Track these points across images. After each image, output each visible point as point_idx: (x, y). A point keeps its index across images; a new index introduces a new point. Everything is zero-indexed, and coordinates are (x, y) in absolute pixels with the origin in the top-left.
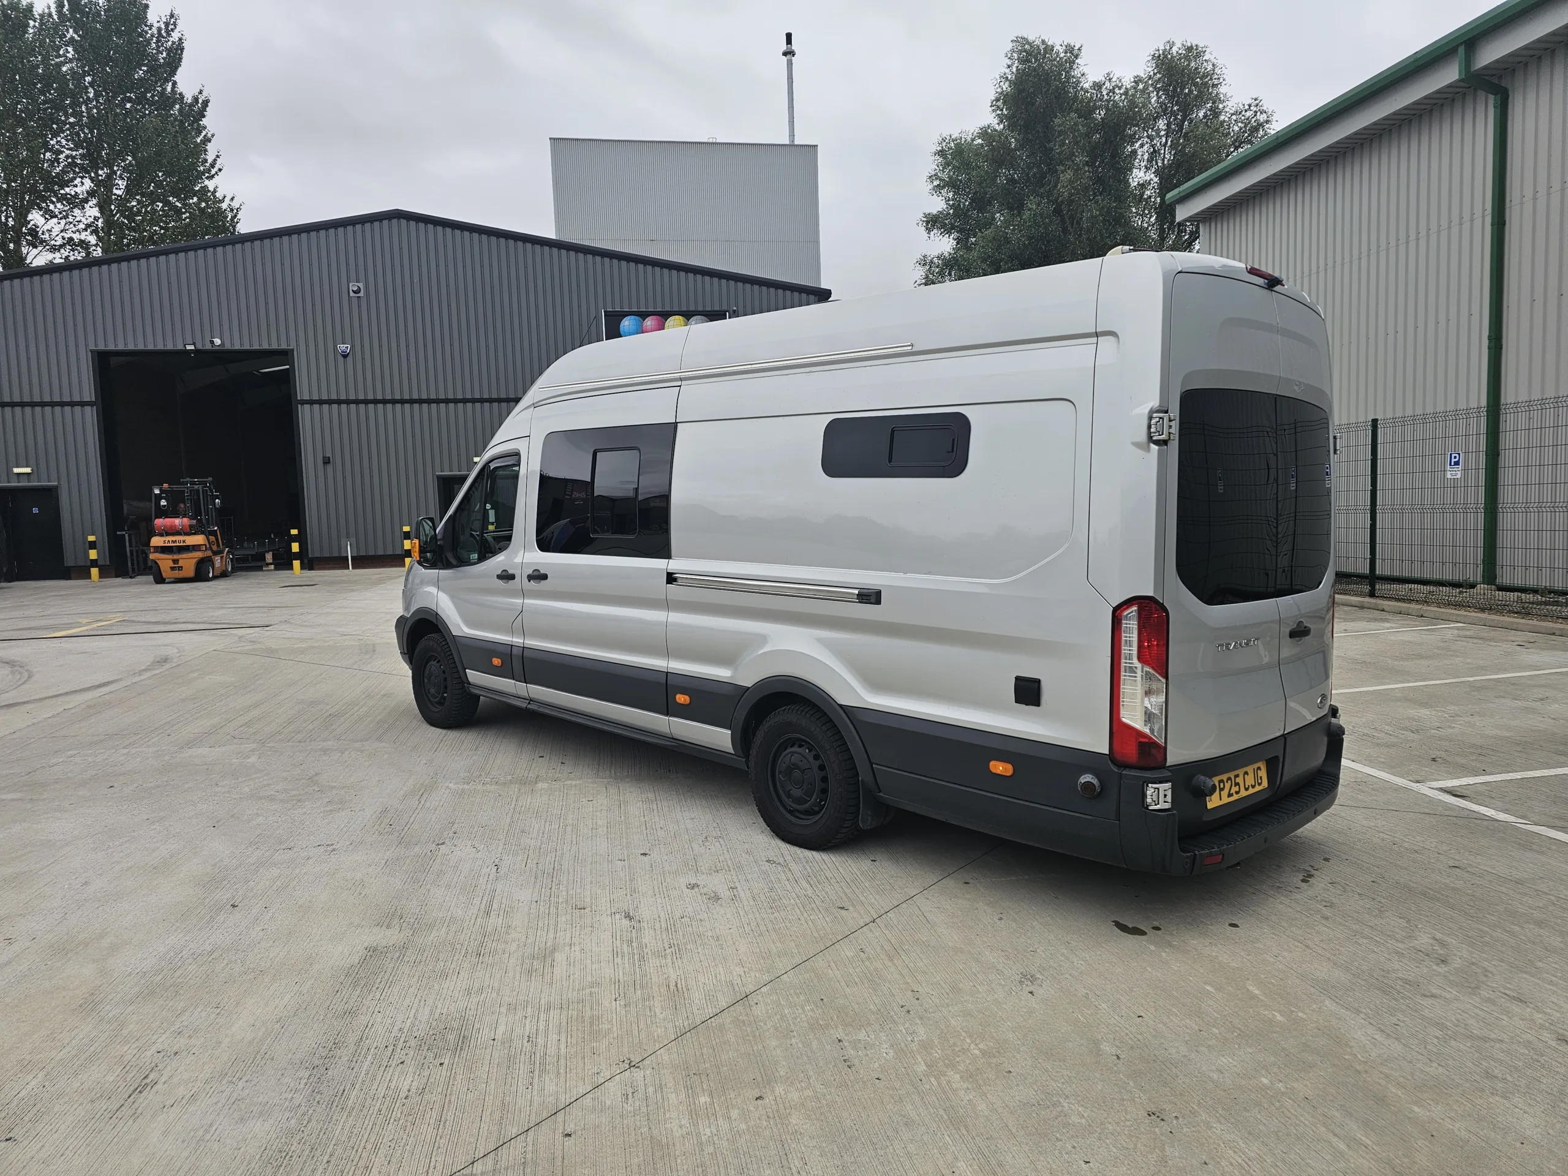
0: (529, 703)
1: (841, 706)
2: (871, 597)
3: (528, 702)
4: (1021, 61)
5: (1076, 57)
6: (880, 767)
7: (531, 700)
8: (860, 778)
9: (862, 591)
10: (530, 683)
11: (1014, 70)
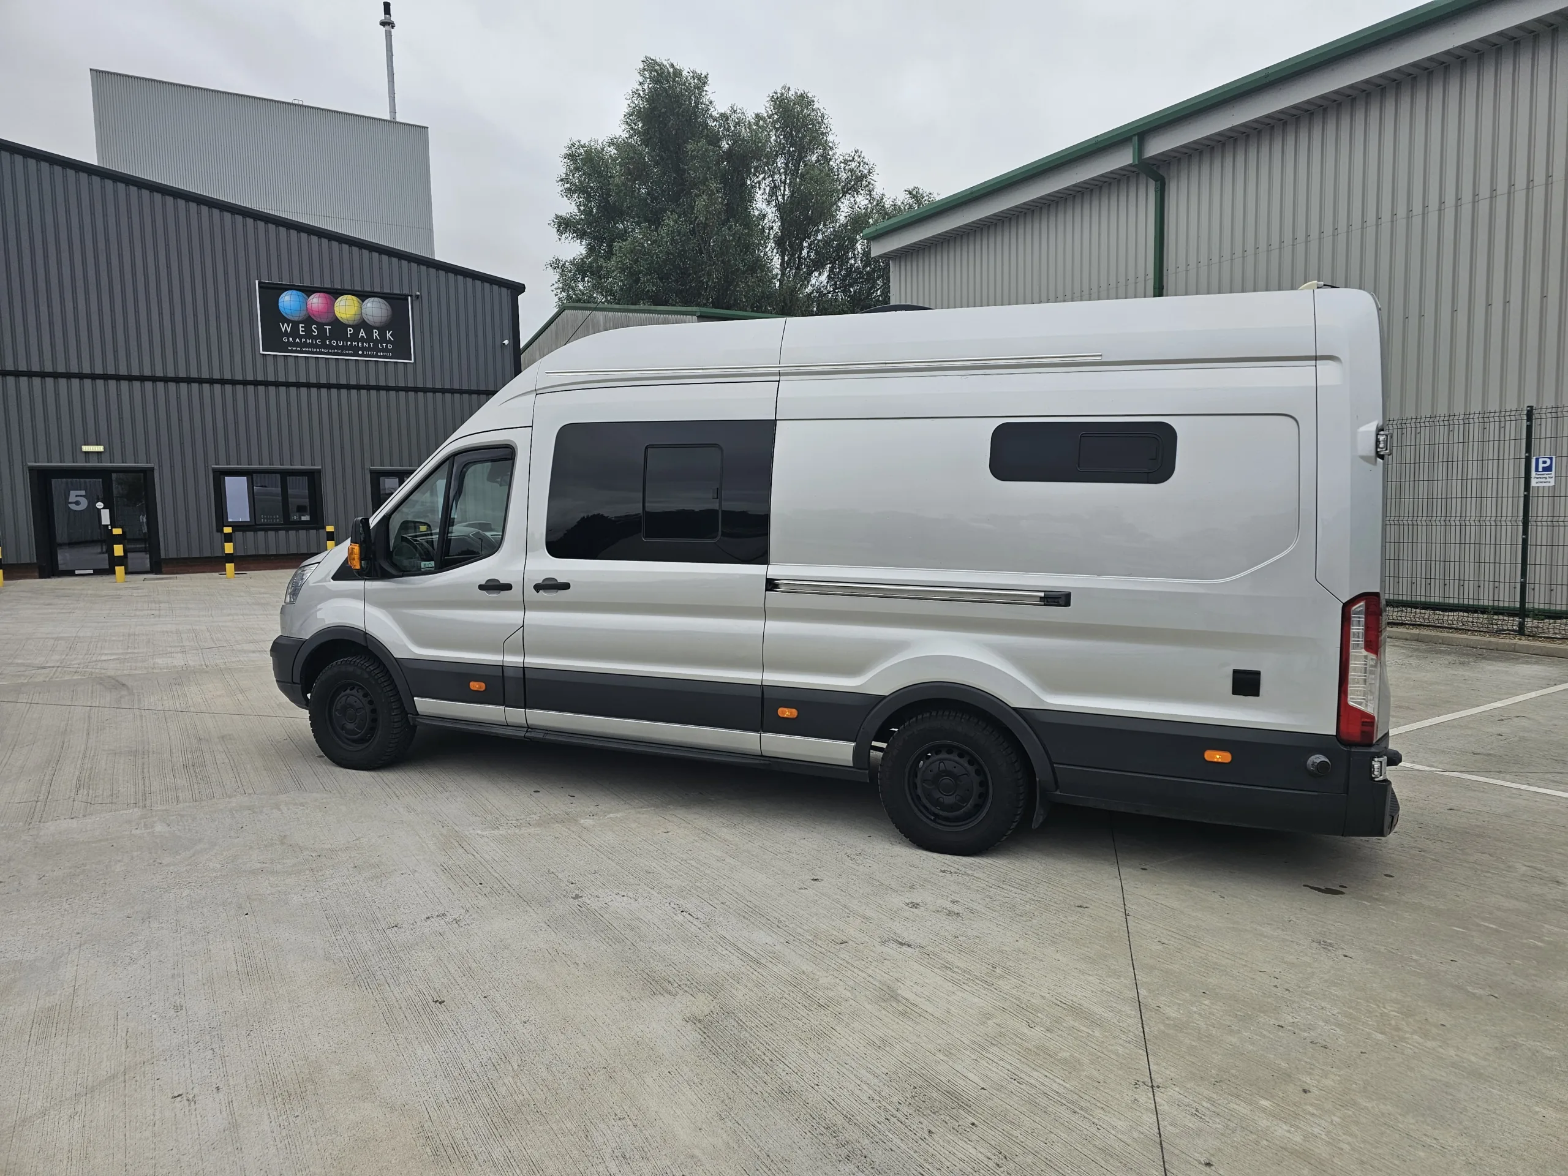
0: (527, 731)
1: (1015, 709)
2: (1058, 599)
3: (525, 730)
4: (654, 80)
5: (704, 83)
6: (1061, 766)
7: (529, 728)
8: (1037, 779)
9: (1047, 593)
10: (530, 708)
11: (646, 87)
